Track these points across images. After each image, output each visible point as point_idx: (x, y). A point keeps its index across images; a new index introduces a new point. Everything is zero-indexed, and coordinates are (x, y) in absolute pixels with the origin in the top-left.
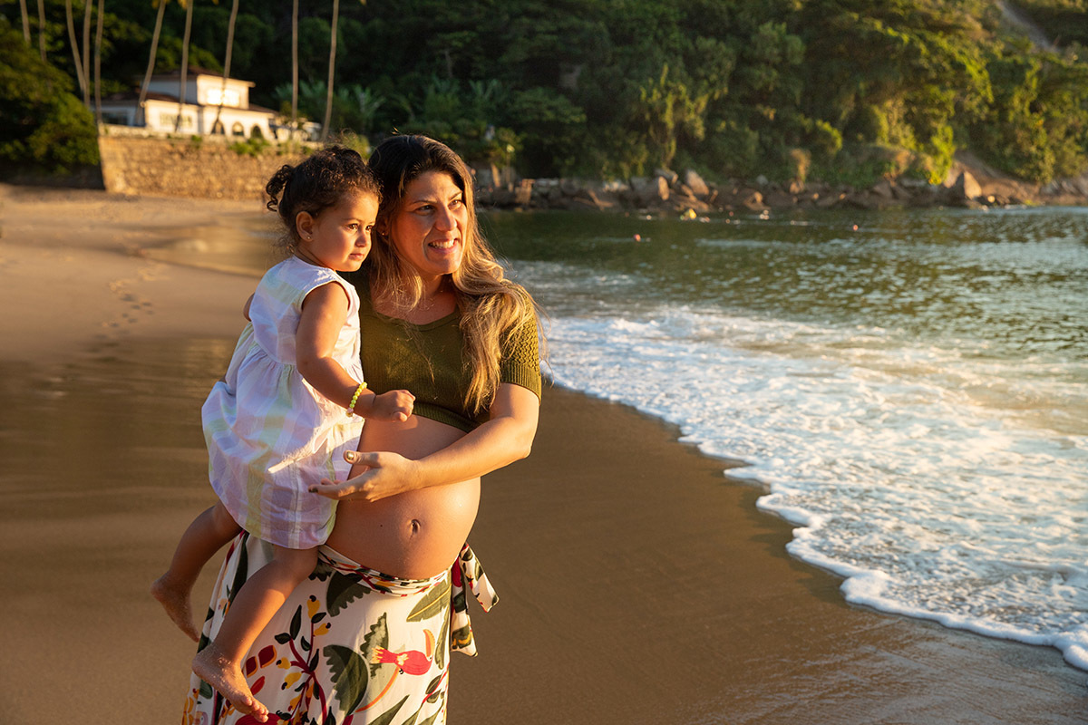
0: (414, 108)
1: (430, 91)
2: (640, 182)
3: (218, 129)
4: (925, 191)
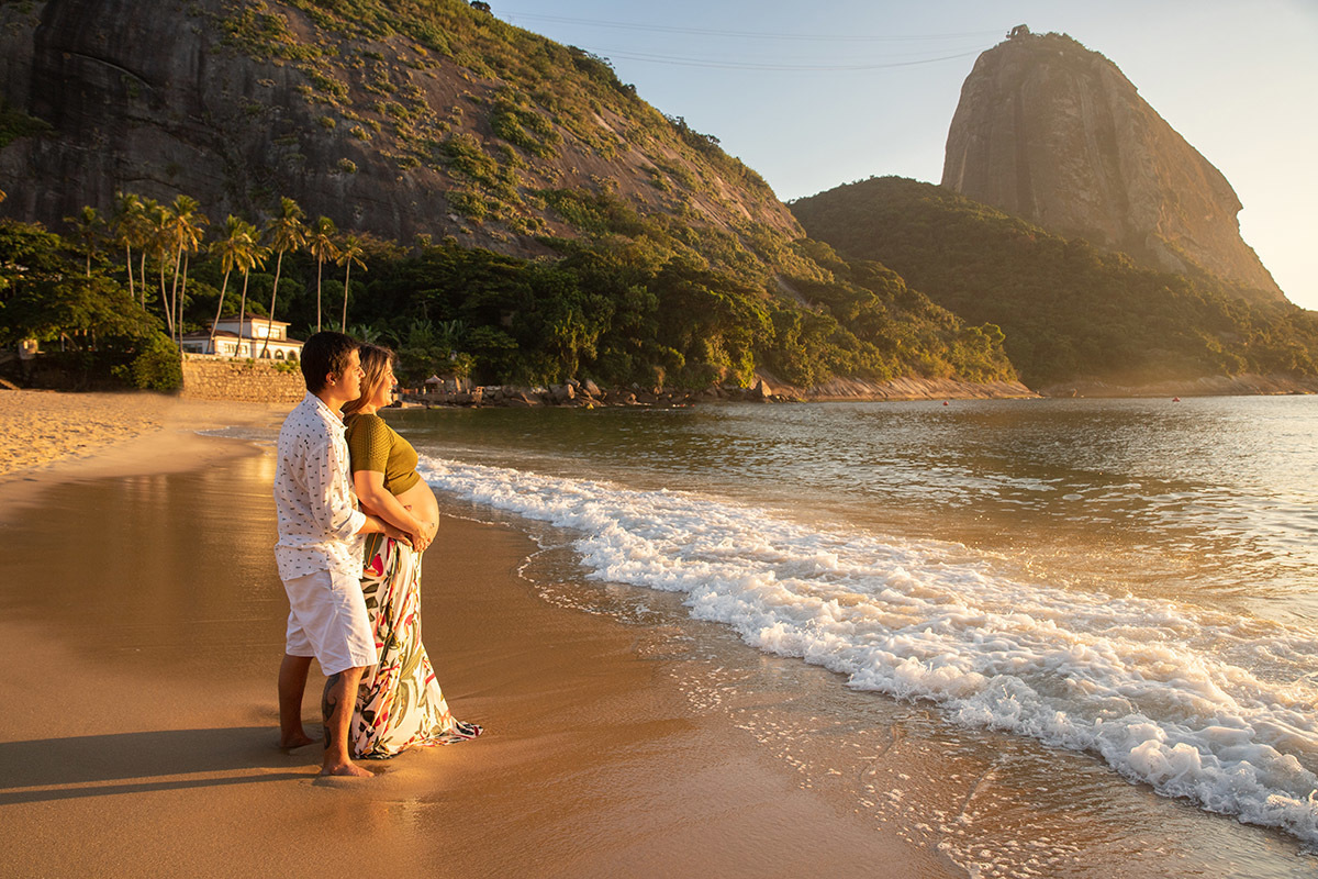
0: (401, 339)
1: (413, 327)
2: (555, 387)
3: (265, 354)
4: (738, 391)
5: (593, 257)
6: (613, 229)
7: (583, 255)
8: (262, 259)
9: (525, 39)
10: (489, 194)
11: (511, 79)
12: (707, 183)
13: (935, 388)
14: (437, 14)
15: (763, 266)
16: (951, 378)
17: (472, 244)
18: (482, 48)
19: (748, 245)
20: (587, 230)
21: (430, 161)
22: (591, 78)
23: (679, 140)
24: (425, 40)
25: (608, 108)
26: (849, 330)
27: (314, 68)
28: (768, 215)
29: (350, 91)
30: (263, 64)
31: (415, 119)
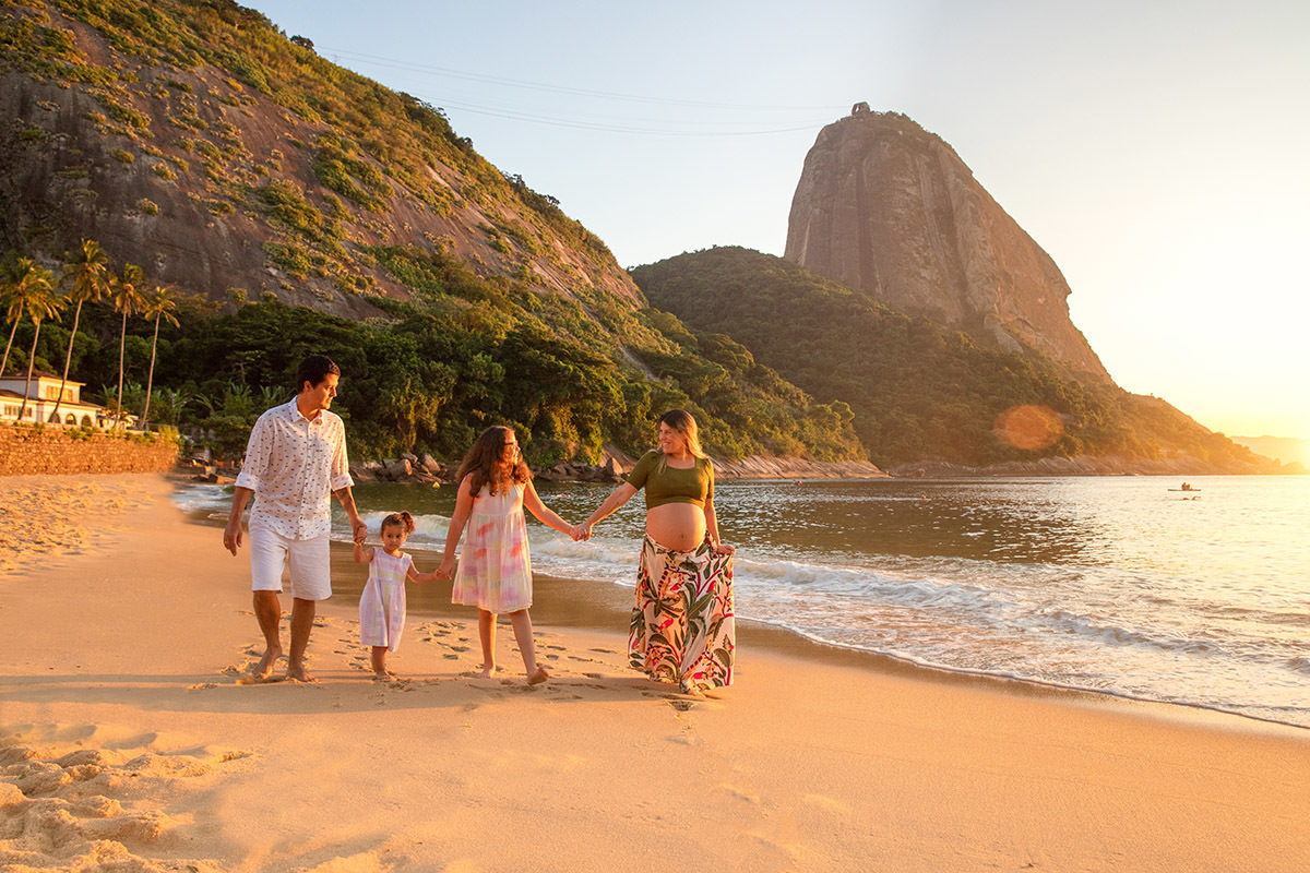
0: (213, 404)
1: (228, 394)
2: (390, 462)
3: (55, 417)
4: (587, 470)
5: (433, 321)
6: (449, 292)
7: (421, 319)
8: (57, 308)
9: (353, 82)
10: (313, 248)
11: (336, 123)
12: (547, 246)
13: (786, 467)
14: (254, 47)
15: (609, 336)
16: (802, 457)
17: (294, 301)
18: (305, 87)
19: (592, 313)
20: (421, 292)
21: (246, 208)
22: (424, 129)
23: (517, 199)
24: (240, 74)
25: (442, 161)
26: (700, 406)
27: (108, 93)
28: (610, 283)
29: (152, 123)
30: (44, 84)
31: (228, 159)
